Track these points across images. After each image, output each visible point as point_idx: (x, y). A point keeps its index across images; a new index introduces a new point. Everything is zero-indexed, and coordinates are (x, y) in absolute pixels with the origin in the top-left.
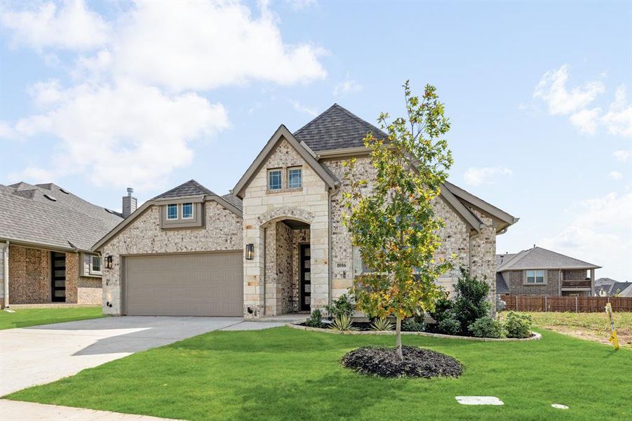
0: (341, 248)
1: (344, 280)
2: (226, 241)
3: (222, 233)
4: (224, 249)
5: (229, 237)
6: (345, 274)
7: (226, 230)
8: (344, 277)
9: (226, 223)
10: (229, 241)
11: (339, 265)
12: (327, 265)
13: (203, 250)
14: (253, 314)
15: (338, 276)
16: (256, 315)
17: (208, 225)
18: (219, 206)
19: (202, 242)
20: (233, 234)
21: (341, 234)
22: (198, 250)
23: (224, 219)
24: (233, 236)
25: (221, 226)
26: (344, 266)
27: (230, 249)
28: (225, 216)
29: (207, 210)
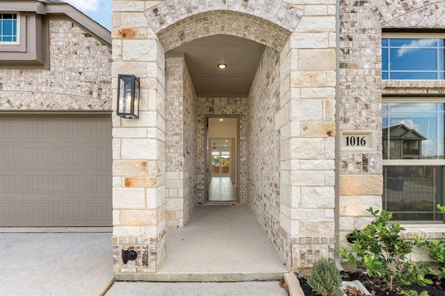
0: (357, 99)
1: (364, 176)
2: (91, 93)
3: (82, 78)
4: (86, 108)
5: (96, 87)
6: (365, 161)
7: (90, 74)
8: (365, 169)
9: (90, 62)
10: (95, 94)
11: (350, 141)
12: (332, 139)
13: (45, 108)
14: (140, 260)
15: (351, 167)
16: (145, 263)
17: (54, 62)
18: (77, 29)
19: (42, 93)
20: (104, 82)
21: (356, 66)
22: (33, 106)
23: (86, 53)
24: (103, 86)
25: (80, 64)
26: (362, 142)
27: (97, 108)
28: (88, 48)
29: (53, 35)
